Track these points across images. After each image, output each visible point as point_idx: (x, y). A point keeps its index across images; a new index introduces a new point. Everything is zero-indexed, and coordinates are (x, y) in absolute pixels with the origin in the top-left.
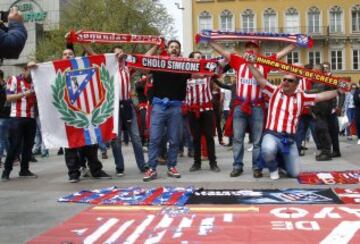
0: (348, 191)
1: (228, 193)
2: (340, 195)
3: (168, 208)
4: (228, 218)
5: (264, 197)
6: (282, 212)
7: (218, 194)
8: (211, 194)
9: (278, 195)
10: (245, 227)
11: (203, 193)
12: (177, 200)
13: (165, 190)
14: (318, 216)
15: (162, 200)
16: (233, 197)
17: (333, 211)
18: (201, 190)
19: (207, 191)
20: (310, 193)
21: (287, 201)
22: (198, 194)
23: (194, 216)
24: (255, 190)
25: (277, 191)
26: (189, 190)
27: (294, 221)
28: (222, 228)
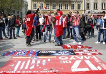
0: (77, 51)
1: (47, 52)
2: (75, 52)
3: (33, 57)
4: (49, 60)
5: (56, 53)
6: (62, 58)
7: (45, 52)
8: (43, 52)
9: (60, 52)
10: (53, 63)
11: (41, 52)
12: (34, 54)
13: (30, 51)
14: (70, 59)
15: (30, 54)
16: (48, 53)
17: (74, 58)
18: (40, 51)
19: (42, 51)
20: (68, 51)
21: (63, 54)
22: (39, 52)
23: (40, 60)
24: (54, 51)
25: (59, 51)
26: (37, 51)
27: (65, 60)
28: (48, 63)
